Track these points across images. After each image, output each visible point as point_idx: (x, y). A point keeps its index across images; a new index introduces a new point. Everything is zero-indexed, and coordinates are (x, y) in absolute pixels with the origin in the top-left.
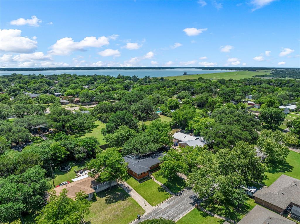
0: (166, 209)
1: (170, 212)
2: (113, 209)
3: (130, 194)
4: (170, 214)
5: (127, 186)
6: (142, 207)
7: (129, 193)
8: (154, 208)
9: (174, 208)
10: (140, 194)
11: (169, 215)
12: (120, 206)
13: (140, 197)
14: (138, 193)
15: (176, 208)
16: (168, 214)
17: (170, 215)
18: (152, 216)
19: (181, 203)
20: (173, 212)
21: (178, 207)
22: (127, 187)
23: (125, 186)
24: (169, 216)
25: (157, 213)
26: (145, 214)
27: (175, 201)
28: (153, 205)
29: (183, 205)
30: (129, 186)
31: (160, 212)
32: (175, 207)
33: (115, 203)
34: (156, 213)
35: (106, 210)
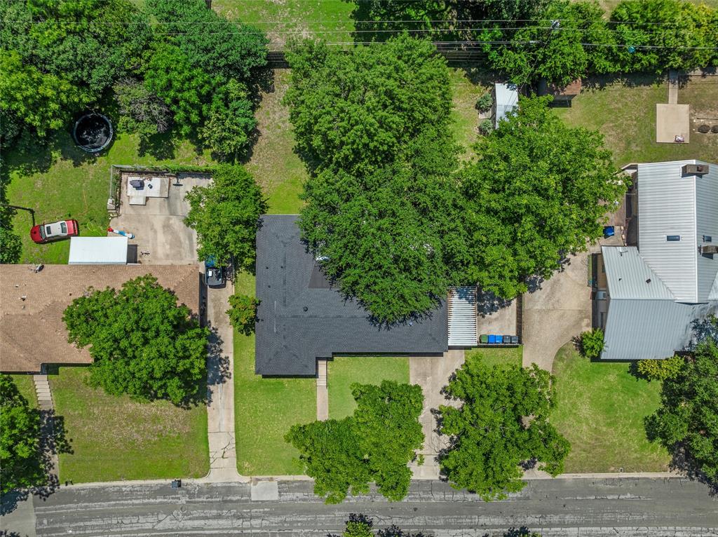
0: (257, 507)
1: (255, 522)
2: (133, 418)
3: (212, 392)
4: (252, 527)
5: (223, 355)
6: (211, 455)
7: (212, 388)
8: (236, 478)
9: (277, 519)
10: (235, 413)
11: (248, 529)
12: (155, 419)
13: (229, 420)
14: (235, 404)
15: (281, 522)
16: (247, 524)
17: (249, 531)
18: (209, 502)
19: (310, 517)
20: (266, 527)
21: (291, 523)
22: (221, 359)
23: (221, 351)
24: (244, 532)
25: (226, 502)
26: (201, 481)
27: (304, 500)
28: (240, 470)
29: (304, 528)
30: (231, 359)
31: (238, 501)
32: (283, 518)
33: (152, 401)
34: (225, 498)
35: (117, 409)
